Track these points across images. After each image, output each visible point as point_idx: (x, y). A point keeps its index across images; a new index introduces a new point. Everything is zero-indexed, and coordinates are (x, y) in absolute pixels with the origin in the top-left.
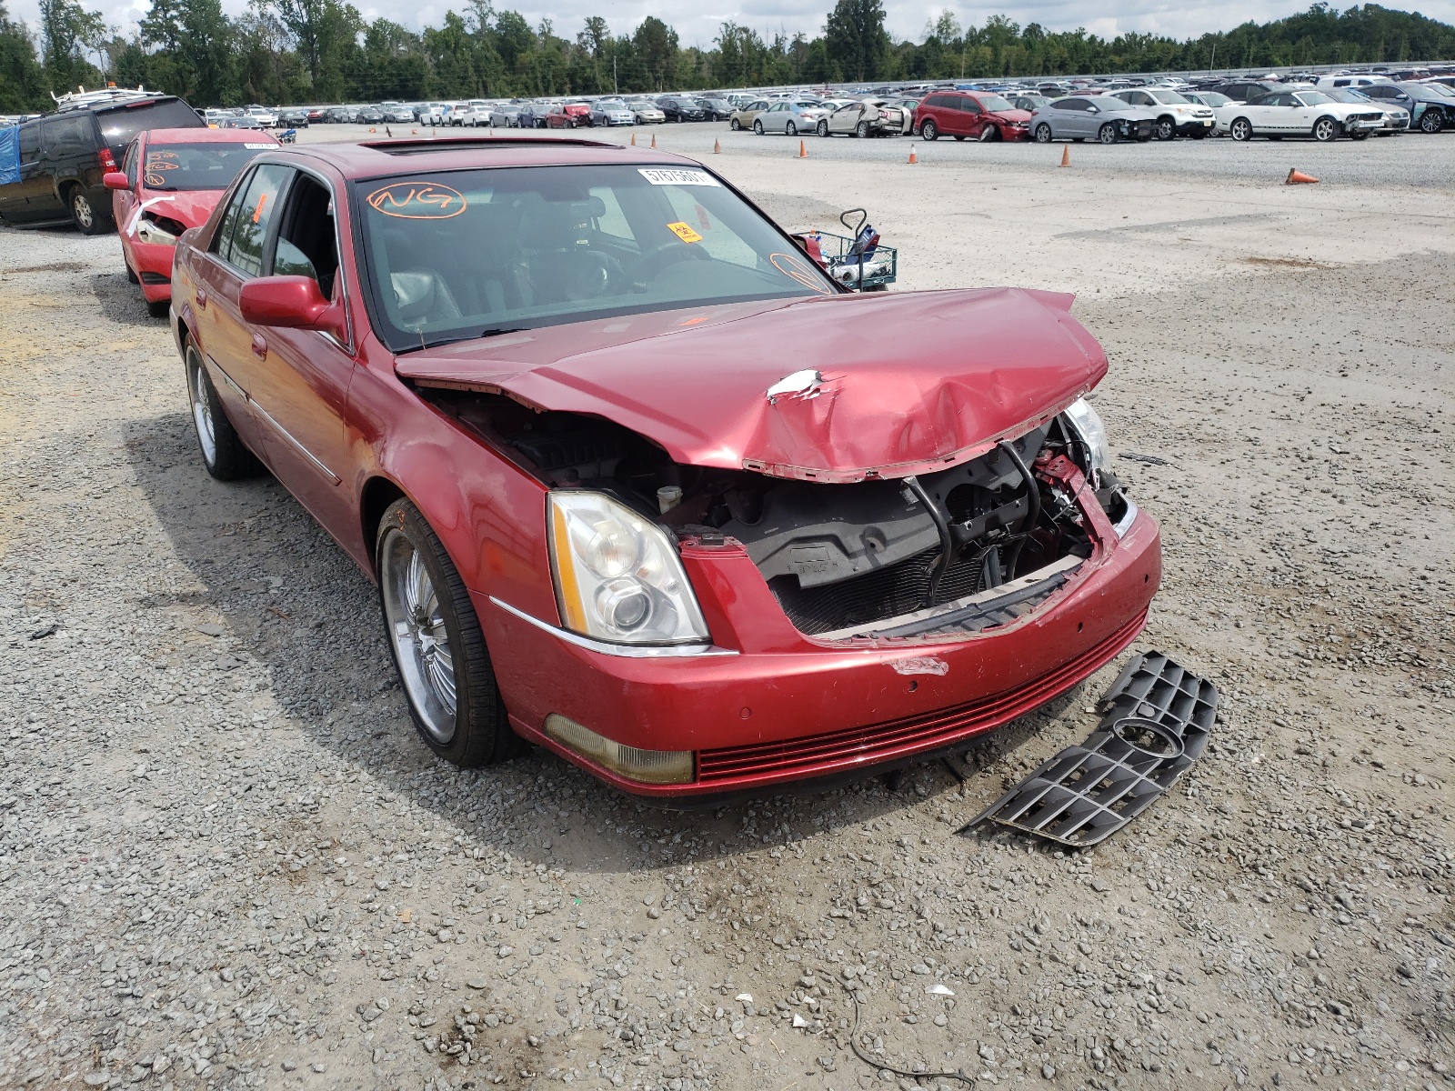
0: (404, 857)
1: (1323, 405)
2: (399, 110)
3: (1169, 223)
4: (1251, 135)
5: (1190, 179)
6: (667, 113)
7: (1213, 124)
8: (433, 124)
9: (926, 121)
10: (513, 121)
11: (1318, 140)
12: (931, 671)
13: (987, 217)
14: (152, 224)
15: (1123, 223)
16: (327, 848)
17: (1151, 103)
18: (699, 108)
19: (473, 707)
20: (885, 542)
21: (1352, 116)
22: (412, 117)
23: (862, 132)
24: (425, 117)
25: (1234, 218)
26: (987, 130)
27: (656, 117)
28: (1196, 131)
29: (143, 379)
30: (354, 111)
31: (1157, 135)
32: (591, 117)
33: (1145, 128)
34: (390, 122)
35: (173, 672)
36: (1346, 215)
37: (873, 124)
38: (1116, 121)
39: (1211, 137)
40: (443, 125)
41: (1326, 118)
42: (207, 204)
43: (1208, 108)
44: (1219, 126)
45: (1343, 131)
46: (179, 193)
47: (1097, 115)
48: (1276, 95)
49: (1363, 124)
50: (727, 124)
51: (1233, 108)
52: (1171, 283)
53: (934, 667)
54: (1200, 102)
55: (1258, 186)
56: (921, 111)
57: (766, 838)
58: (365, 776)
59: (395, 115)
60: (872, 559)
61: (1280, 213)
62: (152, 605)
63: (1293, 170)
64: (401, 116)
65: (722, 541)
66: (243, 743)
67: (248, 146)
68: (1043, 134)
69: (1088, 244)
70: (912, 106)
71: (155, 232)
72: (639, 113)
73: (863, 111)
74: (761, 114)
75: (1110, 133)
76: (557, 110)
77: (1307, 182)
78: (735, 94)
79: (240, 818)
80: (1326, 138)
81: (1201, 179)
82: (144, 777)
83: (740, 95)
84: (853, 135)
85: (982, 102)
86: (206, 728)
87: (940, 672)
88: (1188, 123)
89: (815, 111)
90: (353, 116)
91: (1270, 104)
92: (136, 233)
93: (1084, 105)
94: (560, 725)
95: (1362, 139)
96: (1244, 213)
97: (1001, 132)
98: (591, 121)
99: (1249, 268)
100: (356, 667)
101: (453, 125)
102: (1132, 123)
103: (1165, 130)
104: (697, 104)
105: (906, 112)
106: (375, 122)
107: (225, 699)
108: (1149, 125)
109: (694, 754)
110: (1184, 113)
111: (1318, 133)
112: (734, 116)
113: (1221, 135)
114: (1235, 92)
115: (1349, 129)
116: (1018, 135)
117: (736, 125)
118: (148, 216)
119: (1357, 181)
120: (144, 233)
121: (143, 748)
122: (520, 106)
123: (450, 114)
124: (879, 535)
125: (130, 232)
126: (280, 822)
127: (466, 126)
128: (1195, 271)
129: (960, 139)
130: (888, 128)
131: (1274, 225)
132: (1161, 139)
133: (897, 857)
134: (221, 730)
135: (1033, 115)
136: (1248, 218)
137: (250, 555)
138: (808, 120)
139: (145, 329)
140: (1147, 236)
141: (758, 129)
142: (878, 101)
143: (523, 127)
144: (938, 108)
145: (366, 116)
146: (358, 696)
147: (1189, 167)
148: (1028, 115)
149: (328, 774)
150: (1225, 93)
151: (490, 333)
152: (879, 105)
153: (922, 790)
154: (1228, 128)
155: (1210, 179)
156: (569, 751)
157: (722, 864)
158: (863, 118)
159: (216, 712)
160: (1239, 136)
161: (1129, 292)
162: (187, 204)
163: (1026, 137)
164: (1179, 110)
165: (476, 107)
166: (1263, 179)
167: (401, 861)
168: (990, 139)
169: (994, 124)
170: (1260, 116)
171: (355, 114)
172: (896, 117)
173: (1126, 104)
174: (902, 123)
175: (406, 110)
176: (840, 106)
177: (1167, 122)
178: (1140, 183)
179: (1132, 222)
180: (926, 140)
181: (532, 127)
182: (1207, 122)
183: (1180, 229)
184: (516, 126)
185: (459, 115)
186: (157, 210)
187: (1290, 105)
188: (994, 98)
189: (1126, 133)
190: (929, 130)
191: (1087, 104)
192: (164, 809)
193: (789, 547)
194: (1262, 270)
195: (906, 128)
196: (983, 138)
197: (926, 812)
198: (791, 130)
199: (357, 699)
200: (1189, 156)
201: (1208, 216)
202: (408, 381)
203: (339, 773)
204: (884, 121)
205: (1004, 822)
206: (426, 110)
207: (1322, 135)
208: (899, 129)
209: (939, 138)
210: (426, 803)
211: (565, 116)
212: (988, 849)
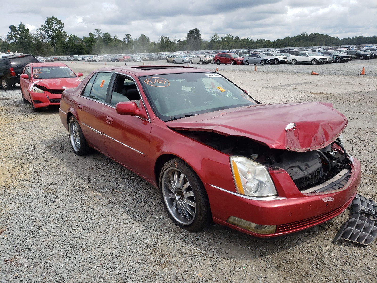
0: (190, 258)
1: (351, 128)
2: (79, 57)
3: (288, 85)
4: (297, 63)
5: (288, 74)
6: (149, 58)
7: (288, 60)
8: (88, 61)
9: (217, 60)
10: (109, 60)
11: (313, 64)
12: (330, 201)
13: (242, 84)
14: (37, 87)
15: (277, 85)
16: (167, 257)
17: (272, 56)
18: (158, 57)
19: (202, 215)
20: (309, 167)
21: (320, 59)
22: (82, 59)
23: (201, 63)
24: (86, 59)
25: (303, 83)
26: (233, 62)
27: (147, 59)
28: (283, 62)
29: (41, 129)
30: (66, 58)
31: (274, 63)
32: (130, 59)
33: (271, 62)
34: (76, 60)
35: (96, 209)
36: (329, 82)
37: (204, 61)
38: (265, 60)
39: (287, 63)
40: (91, 61)
41: (314, 59)
42: (51, 82)
43: (286, 57)
44: (289, 61)
45: (319, 62)
46: (43, 79)
47: (260, 59)
48: (302, 54)
49: (323, 61)
50: (166, 61)
51: (292, 57)
52: (297, 99)
53: (331, 200)
54: (283, 55)
55: (305, 75)
56: (216, 58)
57: (284, 247)
58: (166, 236)
59: (77, 58)
60: (307, 172)
61: (313, 82)
62: (80, 191)
63: (313, 72)
64: (79, 59)
65: (279, 168)
66: (127, 228)
67: (60, 67)
68: (247, 63)
69: (271, 90)
70: (213, 56)
71: (38, 89)
72: (142, 58)
73: (201, 58)
74: (175, 59)
75: (263, 63)
76: (121, 57)
77: (316, 74)
78: (166, 54)
79: (138, 250)
80: (314, 64)
81: (290, 74)
82: (104, 239)
83: (168, 54)
84: (199, 64)
85: (231, 55)
86: (114, 224)
87: (332, 201)
88: (281, 60)
89: (188, 58)
90: (66, 59)
91: (301, 56)
92: (32, 89)
93: (256, 56)
94: (232, 219)
95: (323, 64)
96: (305, 82)
97: (236, 63)
98: (130, 60)
99: (313, 95)
100: (146, 205)
101: (93, 61)
102: (269, 60)
103: (275, 62)
104: (157, 56)
105: (212, 58)
106: (72, 60)
107: (115, 216)
108: (272, 61)
109: (277, 226)
110: (280, 58)
111: (313, 63)
112: (167, 59)
113: (289, 63)
114: (292, 53)
115: (320, 62)
116: (240, 63)
117: (168, 61)
118: (36, 85)
119: (328, 74)
120: (35, 90)
121: (100, 231)
122: (111, 56)
123: (93, 58)
124: (307, 165)
125: (30, 90)
126: (150, 250)
127: (97, 61)
128: (301, 96)
129: (226, 64)
130: (207, 62)
131: (313, 85)
132: (275, 64)
133: (321, 250)
134: (119, 225)
135: (244, 58)
136: (307, 83)
137: (99, 176)
138: (187, 60)
139: (35, 115)
140: (284, 88)
141: (174, 62)
142: (205, 55)
143: (112, 62)
144: (220, 57)
145: (70, 59)
146: (152, 213)
147: (286, 71)
148: (242, 59)
149: (156, 236)
150: (289, 53)
151: (187, 116)
152: (205, 56)
153: (317, 232)
154: (291, 61)
155: (292, 74)
156: (236, 226)
157: (276, 255)
158: (201, 59)
159: (115, 220)
160: (294, 63)
161: (287, 101)
162: (46, 82)
163: (242, 64)
164: (279, 57)
165: (99, 57)
166: (306, 74)
167: (190, 259)
168: (234, 64)
169: (235, 61)
170: (299, 59)
171: (67, 58)
172: (209, 59)
173: (266, 56)
174: (211, 61)
175: (80, 57)
176: (195, 57)
177: (277, 60)
178: (276, 75)
179: (278, 84)
180: (217, 65)
181: (114, 62)
182: (286, 60)
183: (292, 86)
184: (111, 62)
185: (95, 59)
186: (38, 84)
187: (306, 56)
188: (234, 54)
189: (267, 63)
190: (218, 62)
191: (258, 56)
192: (115, 248)
193: (289, 169)
194: (317, 96)
195: (212, 62)
196: (232, 64)
197: (320, 238)
198: (183, 62)
199: (152, 214)
200: (284, 68)
201: (297, 83)
202: (173, 129)
203: (159, 235)
204: (206, 60)
205: (346, 239)
206: (86, 57)
207: (314, 63)
208: (210, 62)
209: (221, 64)
210: (187, 243)
211: (124, 59)
212: (342, 247)
